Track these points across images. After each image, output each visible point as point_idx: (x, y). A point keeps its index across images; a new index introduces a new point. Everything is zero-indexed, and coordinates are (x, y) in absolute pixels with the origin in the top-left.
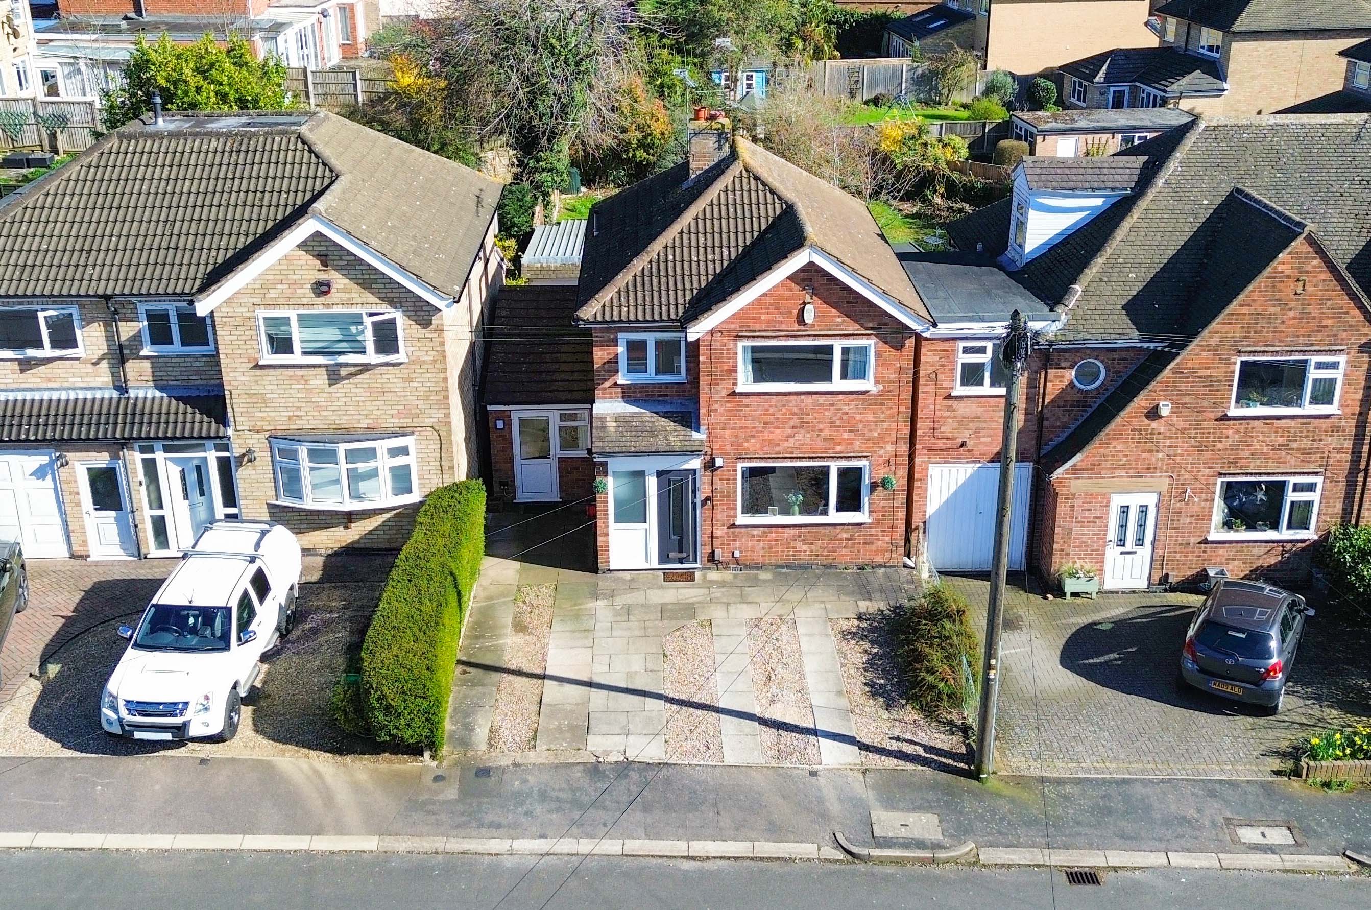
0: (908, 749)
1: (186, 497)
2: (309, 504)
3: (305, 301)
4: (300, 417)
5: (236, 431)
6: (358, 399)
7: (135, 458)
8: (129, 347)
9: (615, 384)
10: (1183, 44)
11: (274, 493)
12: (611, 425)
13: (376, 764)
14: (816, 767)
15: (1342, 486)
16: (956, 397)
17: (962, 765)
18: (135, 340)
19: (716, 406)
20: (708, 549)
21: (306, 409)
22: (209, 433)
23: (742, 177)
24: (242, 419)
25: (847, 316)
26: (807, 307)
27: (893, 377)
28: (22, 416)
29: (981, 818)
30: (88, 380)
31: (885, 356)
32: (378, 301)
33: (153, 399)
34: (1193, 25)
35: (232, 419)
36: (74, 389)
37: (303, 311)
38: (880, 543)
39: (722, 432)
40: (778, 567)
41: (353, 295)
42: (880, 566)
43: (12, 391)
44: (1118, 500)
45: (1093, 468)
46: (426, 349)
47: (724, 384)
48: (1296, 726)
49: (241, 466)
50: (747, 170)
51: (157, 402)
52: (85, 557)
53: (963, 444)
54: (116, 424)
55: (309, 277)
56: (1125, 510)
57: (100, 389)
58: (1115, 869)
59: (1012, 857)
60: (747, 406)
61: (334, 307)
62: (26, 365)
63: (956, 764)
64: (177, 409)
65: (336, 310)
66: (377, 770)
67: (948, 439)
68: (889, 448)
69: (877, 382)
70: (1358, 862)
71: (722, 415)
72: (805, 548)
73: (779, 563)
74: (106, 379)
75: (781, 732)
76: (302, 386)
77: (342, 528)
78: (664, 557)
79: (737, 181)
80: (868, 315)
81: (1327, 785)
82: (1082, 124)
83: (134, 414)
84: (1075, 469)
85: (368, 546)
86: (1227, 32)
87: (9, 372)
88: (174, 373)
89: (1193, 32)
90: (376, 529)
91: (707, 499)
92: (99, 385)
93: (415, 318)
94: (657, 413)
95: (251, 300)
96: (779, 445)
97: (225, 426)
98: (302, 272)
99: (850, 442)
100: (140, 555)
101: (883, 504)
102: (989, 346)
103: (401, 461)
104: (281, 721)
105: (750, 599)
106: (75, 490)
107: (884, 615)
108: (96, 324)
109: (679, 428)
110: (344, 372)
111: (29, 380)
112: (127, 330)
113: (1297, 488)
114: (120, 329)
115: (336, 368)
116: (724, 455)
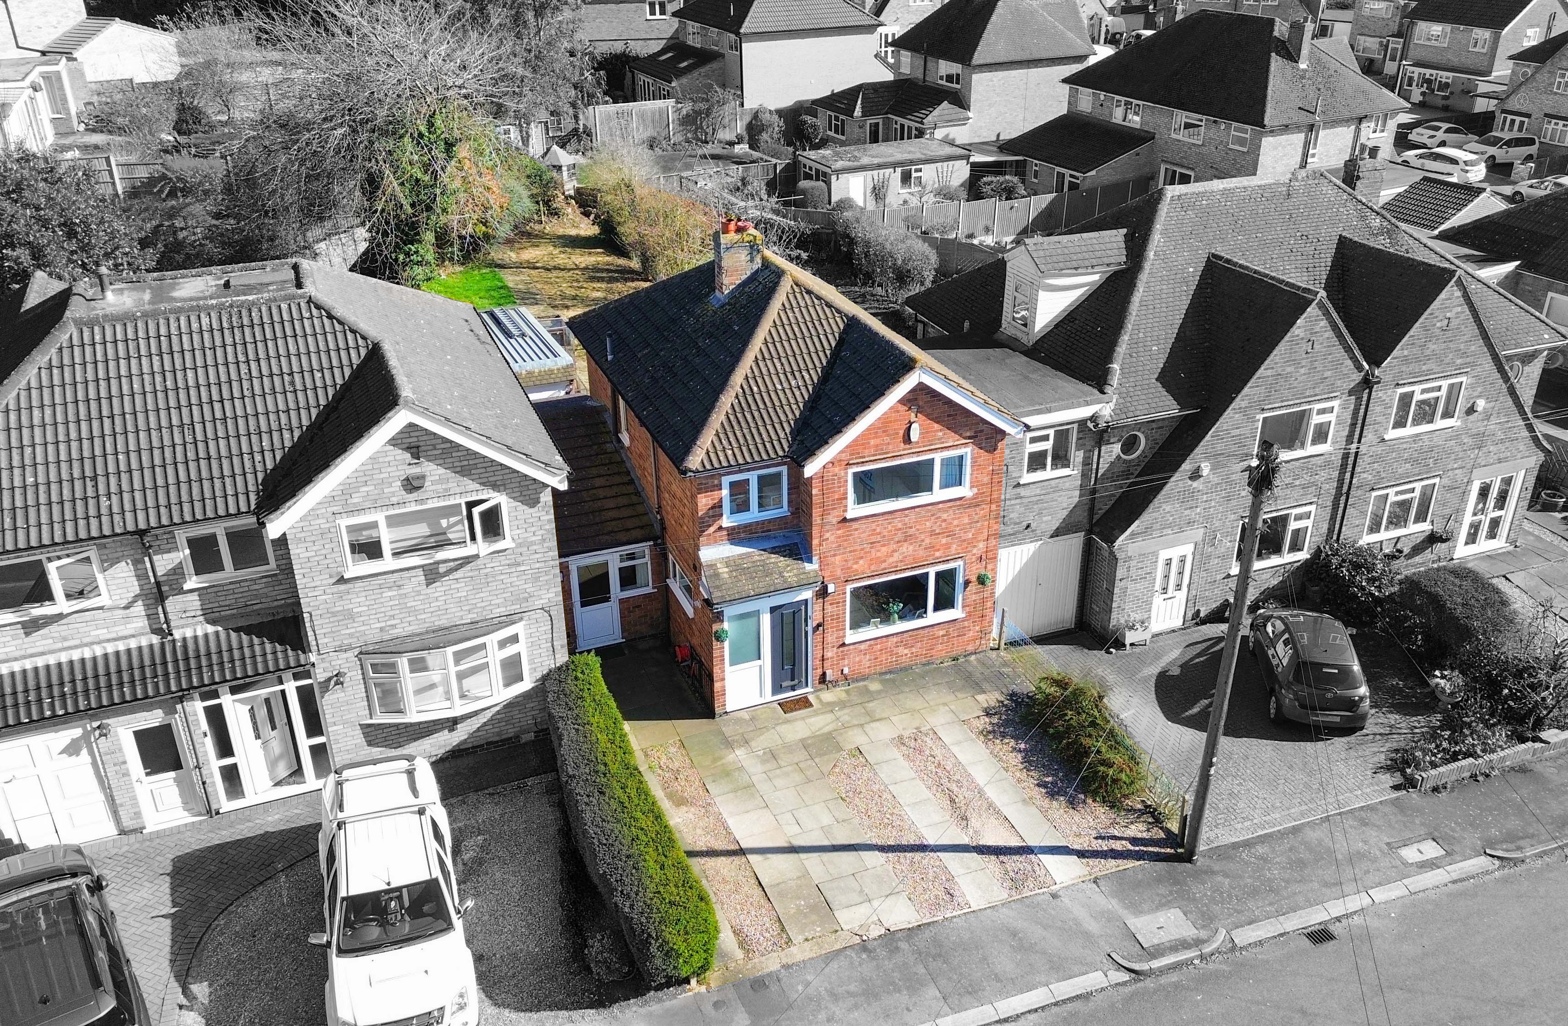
0: (1118, 846)
1: (258, 737)
2: (413, 717)
3: (394, 500)
4: (394, 626)
5: (319, 654)
6: (459, 595)
7: (197, 707)
8: (169, 583)
9: (720, 528)
10: (921, 76)
11: (367, 712)
12: (723, 570)
13: (647, 1008)
14: (1054, 888)
15: (1329, 510)
16: (1024, 485)
17: (1168, 850)
18: (175, 574)
19: (827, 535)
20: (819, 672)
21: (401, 616)
22: (288, 663)
23: (794, 292)
24: (326, 640)
25: (949, 429)
26: (913, 426)
27: (986, 479)
28: (38, 688)
29: (1212, 899)
30: (116, 629)
31: (980, 461)
32: (478, 487)
33: (206, 636)
34: (929, 58)
35: (313, 643)
36: (99, 643)
37: (392, 512)
38: (971, 634)
39: (833, 559)
40: (881, 674)
41: (450, 485)
42: (971, 654)
43: (16, 659)
44: (1164, 555)
45: (1147, 531)
46: (533, 529)
47: (835, 513)
48: (1378, 737)
49: (328, 690)
50: (797, 285)
51: (212, 639)
52: (140, 830)
53: (1028, 526)
54: (166, 675)
55: (398, 473)
56: (1168, 563)
57: (133, 636)
58: (1338, 919)
59: (1259, 933)
60: (856, 530)
61: (429, 501)
62: (32, 626)
63: (1163, 850)
64: (240, 642)
65: (431, 505)
66: (650, 1015)
67: (1016, 524)
68: (981, 545)
69: (972, 487)
70: (1498, 857)
71: (832, 543)
72: (906, 651)
73: (883, 670)
74: (141, 624)
75: (1002, 858)
76: (395, 593)
77: (446, 732)
78: (777, 688)
79: (791, 297)
80: (967, 425)
81: (1435, 789)
82: (865, 161)
83: (187, 659)
84: (1132, 534)
85: (475, 744)
86: (969, 65)
87: (9, 638)
88: (227, 603)
89: (930, 65)
90: (485, 724)
91: (819, 625)
92: (132, 632)
93: (521, 498)
94: (764, 550)
95: (330, 510)
96: (885, 561)
97: (304, 652)
98: (389, 469)
99: (948, 546)
100: (211, 812)
101: (974, 597)
102: (1051, 432)
103: (510, 650)
104: (516, 985)
105: (878, 716)
106: (121, 760)
107: (1004, 706)
108: (123, 564)
109: (789, 561)
110: (442, 568)
111: (38, 644)
112: (164, 563)
113: (1298, 518)
114: (156, 564)
115: (435, 566)
116: (835, 580)
